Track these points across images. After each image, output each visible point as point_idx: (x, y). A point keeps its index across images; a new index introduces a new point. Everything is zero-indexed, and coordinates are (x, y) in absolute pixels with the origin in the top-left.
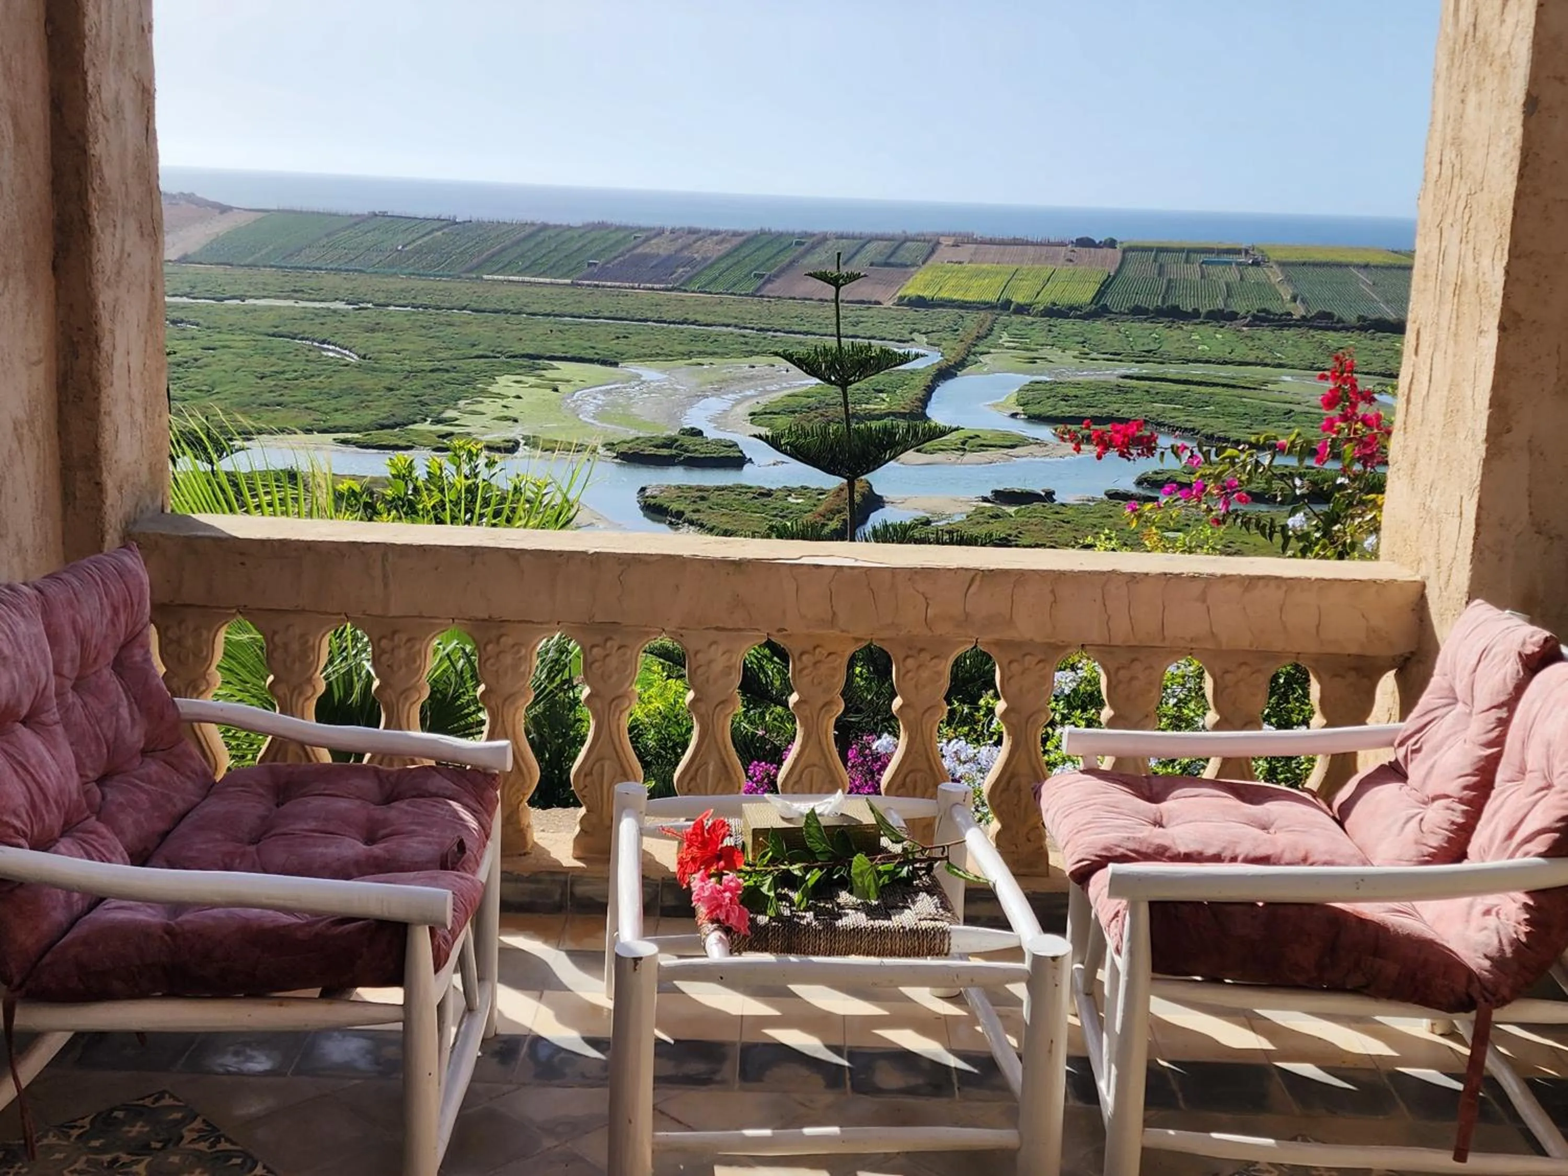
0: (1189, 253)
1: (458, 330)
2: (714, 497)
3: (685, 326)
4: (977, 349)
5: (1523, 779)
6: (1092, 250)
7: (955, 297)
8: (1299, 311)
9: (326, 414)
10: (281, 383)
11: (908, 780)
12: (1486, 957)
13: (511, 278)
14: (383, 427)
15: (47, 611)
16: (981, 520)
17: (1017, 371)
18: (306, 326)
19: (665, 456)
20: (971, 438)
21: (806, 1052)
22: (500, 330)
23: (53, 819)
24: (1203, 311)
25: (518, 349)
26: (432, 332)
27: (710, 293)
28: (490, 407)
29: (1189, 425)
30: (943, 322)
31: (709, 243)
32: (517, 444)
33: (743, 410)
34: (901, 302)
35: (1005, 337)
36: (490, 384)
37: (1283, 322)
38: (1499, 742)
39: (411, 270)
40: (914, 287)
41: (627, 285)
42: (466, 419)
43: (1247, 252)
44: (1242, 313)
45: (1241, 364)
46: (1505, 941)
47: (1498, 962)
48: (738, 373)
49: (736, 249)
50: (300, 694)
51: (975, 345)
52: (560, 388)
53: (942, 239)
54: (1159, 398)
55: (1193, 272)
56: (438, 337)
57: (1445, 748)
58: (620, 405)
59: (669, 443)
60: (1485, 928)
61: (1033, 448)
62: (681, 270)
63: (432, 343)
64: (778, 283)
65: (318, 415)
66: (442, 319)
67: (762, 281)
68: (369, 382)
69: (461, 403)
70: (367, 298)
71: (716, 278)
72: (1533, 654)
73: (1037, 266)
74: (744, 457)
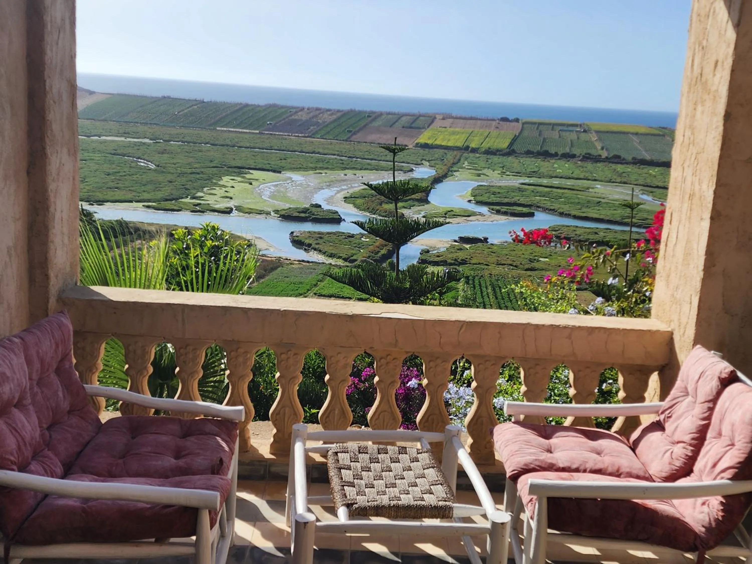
0: (553, 126)
1: (204, 154)
2: (326, 238)
3: (313, 155)
4: (453, 169)
5: (720, 438)
6: (508, 123)
7: (443, 144)
8: (604, 154)
9: (139, 193)
10: (117, 178)
11: (430, 419)
12: (703, 526)
13: (230, 129)
14: (167, 200)
15: (26, 349)
16: (453, 251)
17: (472, 180)
18: (130, 151)
19: (303, 217)
20: (449, 211)
21: (382, 555)
22: (224, 154)
23: (28, 453)
24: (560, 153)
25: (233, 163)
26: (191, 155)
27: (326, 139)
28: (219, 192)
29: (552, 208)
30: (436, 156)
31: (326, 115)
32: (232, 209)
33: (341, 195)
34: (417, 145)
35: (466, 163)
36: (219, 180)
37: (597, 159)
38: (709, 418)
39: (181, 124)
40: (424, 138)
41: (286, 134)
42: (207, 197)
43: (581, 125)
44: (578, 155)
45: (577, 179)
46: (712, 519)
47: (709, 529)
48: (338, 178)
49: (339, 118)
50: (141, 375)
51: (452, 167)
52: (253, 183)
53: (437, 116)
54: (538, 194)
55: (555, 135)
56: (195, 157)
57: (683, 417)
58: (282, 192)
59: (305, 211)
60: (703, 512)
61: (479, 217)
62: (312, 128)
63: (191, 160)
64: (359, 135)
65: (134, 194)
66: (196, 148)
67: (351, 134)
68: (161, 178)
69: (205, 189)
70: (161, 137)
71: (329, 132)
72: (726, 378)
73: (481, 130)
74: (341, 218)
